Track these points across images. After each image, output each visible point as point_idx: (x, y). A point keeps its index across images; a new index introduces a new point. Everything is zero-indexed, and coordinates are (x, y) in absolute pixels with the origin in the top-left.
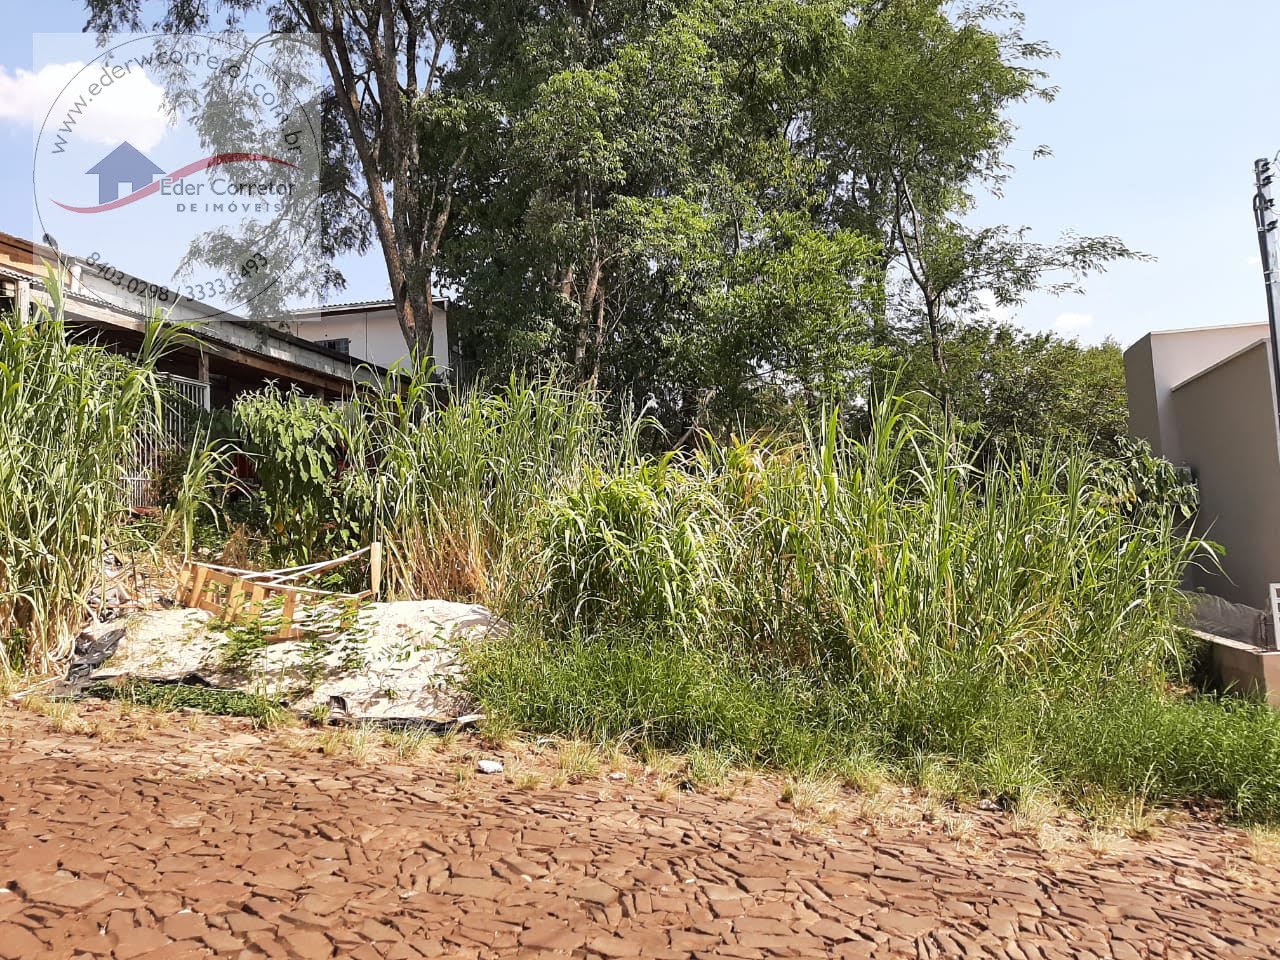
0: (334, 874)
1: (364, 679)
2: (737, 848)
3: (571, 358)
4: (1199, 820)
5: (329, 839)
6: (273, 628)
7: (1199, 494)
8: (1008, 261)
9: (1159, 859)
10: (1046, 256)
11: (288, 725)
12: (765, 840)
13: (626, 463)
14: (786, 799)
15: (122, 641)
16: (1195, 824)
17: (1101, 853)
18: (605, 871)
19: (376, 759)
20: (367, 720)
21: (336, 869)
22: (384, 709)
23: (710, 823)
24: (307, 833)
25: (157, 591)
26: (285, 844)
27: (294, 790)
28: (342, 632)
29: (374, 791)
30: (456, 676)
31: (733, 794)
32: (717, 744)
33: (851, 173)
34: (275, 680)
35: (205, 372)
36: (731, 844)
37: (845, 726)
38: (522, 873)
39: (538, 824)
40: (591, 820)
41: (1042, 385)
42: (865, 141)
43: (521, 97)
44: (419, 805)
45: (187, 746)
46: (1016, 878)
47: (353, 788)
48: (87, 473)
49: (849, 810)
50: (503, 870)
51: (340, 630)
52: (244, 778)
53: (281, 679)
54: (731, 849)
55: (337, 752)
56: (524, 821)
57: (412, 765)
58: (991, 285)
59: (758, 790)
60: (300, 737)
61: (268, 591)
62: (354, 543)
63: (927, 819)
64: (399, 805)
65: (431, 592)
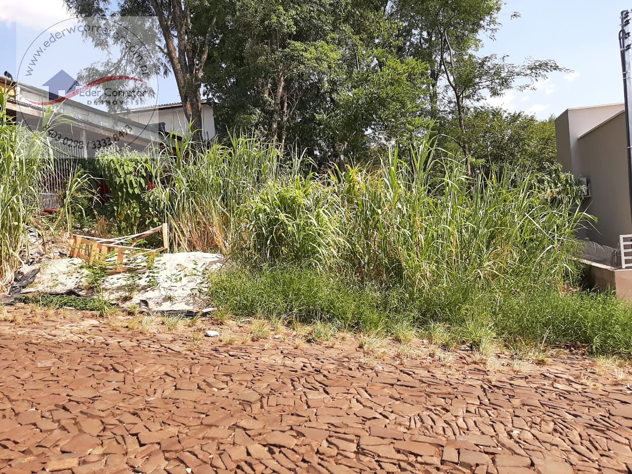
0: (115, 389)
1: (158, 291)
2: (329, 372)
3: (270, 129)
4: (574, 354)
5: (117, 371)
6: (111, 267)
7: (588, 190)
8: (498, 73)
9: (548, 375)
10: (517, 70)
11: (116, 315)
12: (344, 367)
14: (361, 347)
15: (38, 275)
16: (571, 356)
17: (518, 372)
18: (258, 384)
19: (155, 331)
20: (158, 311)
21: (116, 387)
22: (167, 306)
23: (319, 359)
24: (106, 368)
25: (59, 250)
26: (93, 375)
27: (108, 347)
29: (149, 347)
30: (204, 289)
31: (334, 344)
32: (330, 320)
33: (419, 29)
34: (114, 292)
36: (326, 370)
37: (396, 310)
38: (213, 387)
39: (229, 362)
40: (257, 359)
41: (516, 139)
44: (170, 353)
45: (59, 326)
46: (470, 385)
47: (138, 346)
49: (392, 352)
50: (203, 385)
51: (147, 267)
52: (83, 341)
53: (117, 292)
54: (326, 373)
55: (136, 328)
56: (222, 361)
57: (172, 333)
58: (488, 86)
59: (348, 342)
60: (121, 320)
61: (109, 248)
63: (432, 355)
64: (159, 353)
65: (197, 248)
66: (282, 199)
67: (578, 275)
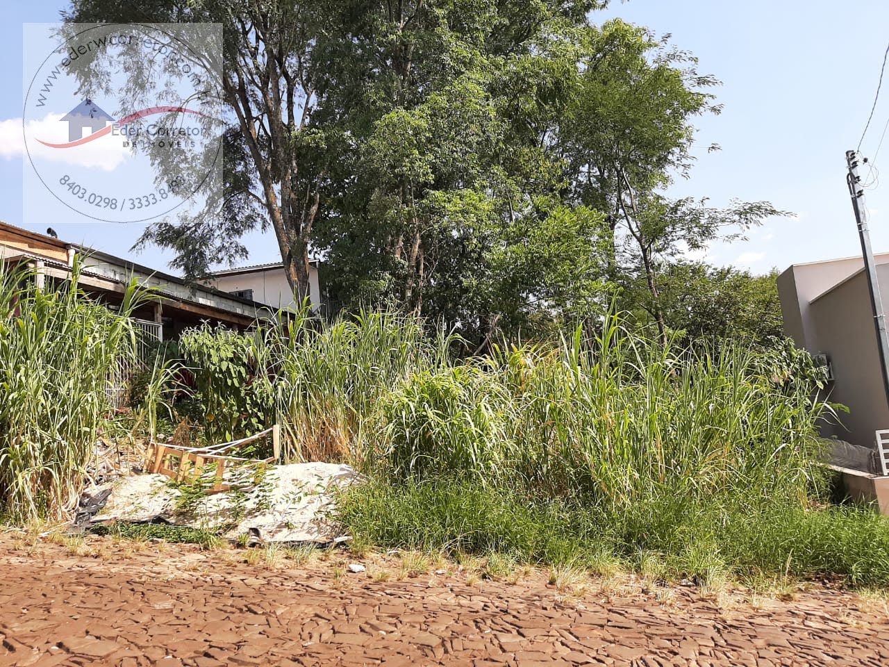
0: (260, 633)
1: (271, 516)
2: (518, 612)
3: (403, 298)
4: (828, 588)
5: (255, 613)
6: (210, 485)
7: (829, 372)
8: (696, 220)
9: (796, 612)
10: (721, 216)
11: (223, 548)
12: (537, 607)
13: (441, 365)
14: (552, 582)
15: (110, 497)
16: (825, 591)
17: (758, 609)
18: (433, 627)
19: (282, 566)
20: (275, 542)
21: (261, 630)
22: (284, 536)
23: (501, 598)
24: (241, 610)
25: (131, 464)
26: (228, 617)
27: (230, 586)
28: (255, 486)
29: (282, 585)
30: (332, 512)
31: (517, 580)
32: (505, 550)
33: (587, 165)
34: (212, 518)
35: (159, 316)
36: (515, 609)
37: (591, 534)
38: (380, 630)
39: (389, 601)
40: (423, 598)
41: (727, 302)
42: (596, 145)
43: (365, 128)
44: (311, 592)
45: (159, 561)
46: (700, 625)
47: (268, 584)
48: (87, 386)
49: (594, 588)
50: (367, 628)
51: (255, 484)
52: (197, 579)
53: (216, 519)
54: (515, 613)
55: (256, 563)
56: (380, 600)
57: (305, 569)
58: (684, 237)
59: (533, 579)
60: (232, 554)
61: (206, 460)
62: (261, 427)
63: (645, 592)
64: (299, 593)
65: (313, 457)
66: (433, 391)
67: (827, 486)
